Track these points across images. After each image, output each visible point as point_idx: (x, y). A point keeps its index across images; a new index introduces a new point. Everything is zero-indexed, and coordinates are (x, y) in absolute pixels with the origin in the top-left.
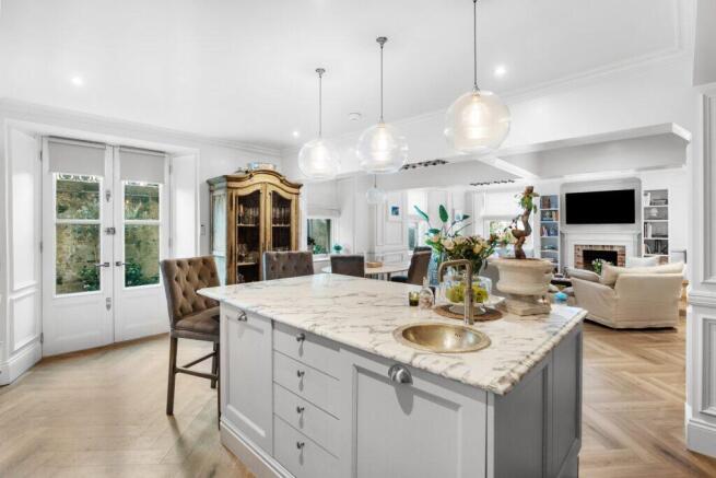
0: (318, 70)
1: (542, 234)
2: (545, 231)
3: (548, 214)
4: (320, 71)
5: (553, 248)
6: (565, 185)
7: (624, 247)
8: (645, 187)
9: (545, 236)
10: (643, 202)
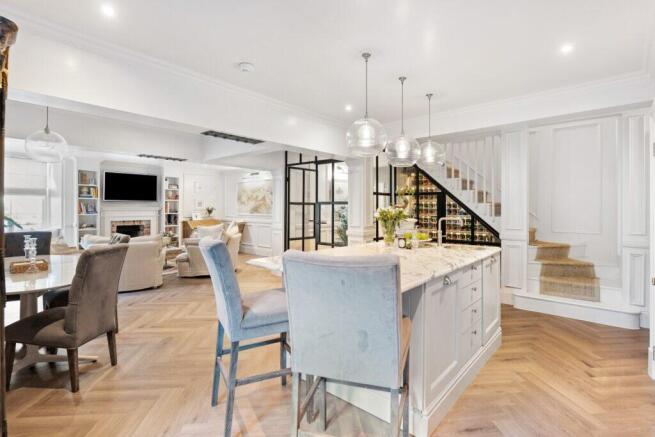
0: (364, 55)
1: (81, 211)
2: (84, 208)
3: (85, 190)
4: (366, 56)
5: (92, 226)
6: (104, 163)
7: (149, 221)
8: (166, 174)
9: (84, 214)
10: (164, 187)
